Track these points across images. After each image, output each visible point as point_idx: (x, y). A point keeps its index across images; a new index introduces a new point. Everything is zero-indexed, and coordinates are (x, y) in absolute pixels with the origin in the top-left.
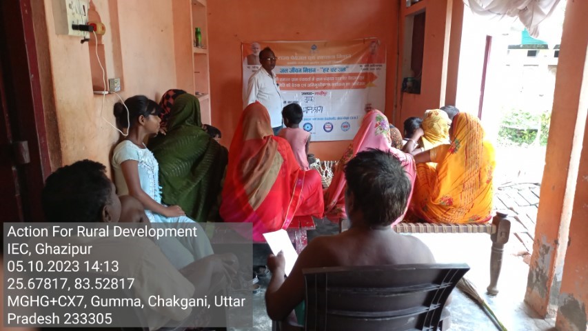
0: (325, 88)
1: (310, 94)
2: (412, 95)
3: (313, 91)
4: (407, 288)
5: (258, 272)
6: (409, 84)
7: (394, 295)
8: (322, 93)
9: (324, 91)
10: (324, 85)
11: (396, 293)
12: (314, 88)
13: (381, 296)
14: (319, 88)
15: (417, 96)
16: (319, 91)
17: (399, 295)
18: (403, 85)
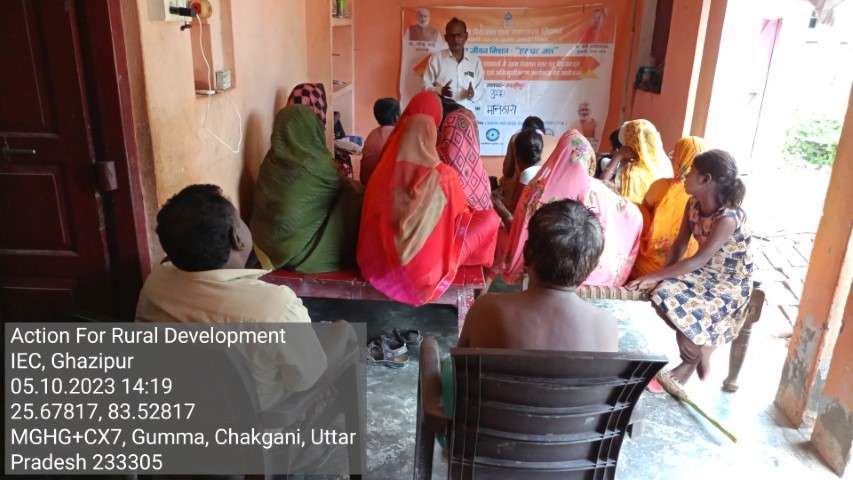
0: (521, 77)
1: (499, 85)
2: (648, 95)
3: (504, 82)
4: (584, 381)
5: (408, 338)
6: (646, 77)
7: (565, 388)
8: (517, 85)
9: (520, 82)
10: (520, 73)
11: (568, 386)
12: (506, 78)
13: (548, 388)
14: (513, 78)
15: (655, 96)
16: (513, 82)
17: (572, 388)
18: (637, 76)
